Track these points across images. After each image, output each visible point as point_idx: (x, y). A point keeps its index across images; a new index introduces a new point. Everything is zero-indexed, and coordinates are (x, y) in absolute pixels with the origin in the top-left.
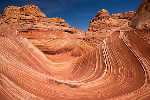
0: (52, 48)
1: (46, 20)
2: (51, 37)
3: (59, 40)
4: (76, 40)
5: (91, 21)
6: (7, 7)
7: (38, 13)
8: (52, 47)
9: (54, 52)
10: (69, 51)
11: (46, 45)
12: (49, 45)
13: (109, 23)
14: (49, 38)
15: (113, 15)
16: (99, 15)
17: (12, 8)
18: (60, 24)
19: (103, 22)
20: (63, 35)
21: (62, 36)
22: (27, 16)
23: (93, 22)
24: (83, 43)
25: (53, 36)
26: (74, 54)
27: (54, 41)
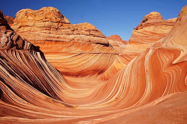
0: (74, 68)
1: (69, 27)
2: (73, 52)
3: (85, 56)
4: (112, 57)
5: (134, 29)
6: (20, 11)
7: (58, 18)
8: (75, 66)
9: (77, 73)
10: (99, 74)
11: (66, 62)
12: (70, 63)
13: (161, 32)
14: (72, 53)
15: (171, 19)
16: (147, 20)
17: (26, 12)
18: (88, 32)
19: (152, 32)
20: (93, 49)
21: (90, 50)
22: (44, 22)
23: (137, 31)
24: (120, 62)
25: (77, 49)
26: (105, 77)
27: (77, 57)
